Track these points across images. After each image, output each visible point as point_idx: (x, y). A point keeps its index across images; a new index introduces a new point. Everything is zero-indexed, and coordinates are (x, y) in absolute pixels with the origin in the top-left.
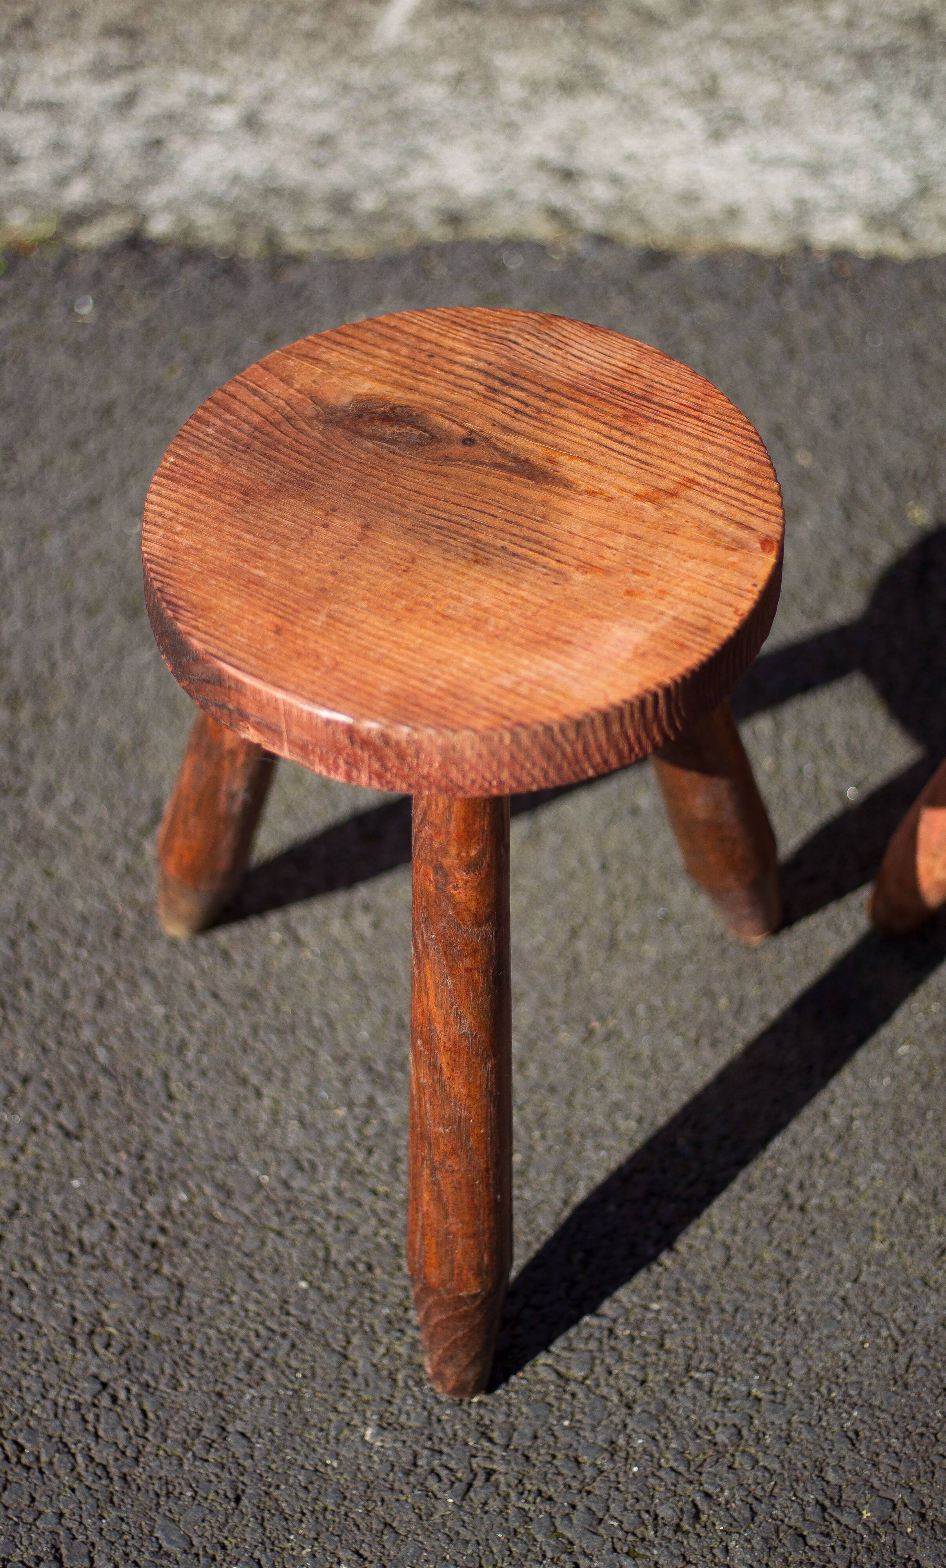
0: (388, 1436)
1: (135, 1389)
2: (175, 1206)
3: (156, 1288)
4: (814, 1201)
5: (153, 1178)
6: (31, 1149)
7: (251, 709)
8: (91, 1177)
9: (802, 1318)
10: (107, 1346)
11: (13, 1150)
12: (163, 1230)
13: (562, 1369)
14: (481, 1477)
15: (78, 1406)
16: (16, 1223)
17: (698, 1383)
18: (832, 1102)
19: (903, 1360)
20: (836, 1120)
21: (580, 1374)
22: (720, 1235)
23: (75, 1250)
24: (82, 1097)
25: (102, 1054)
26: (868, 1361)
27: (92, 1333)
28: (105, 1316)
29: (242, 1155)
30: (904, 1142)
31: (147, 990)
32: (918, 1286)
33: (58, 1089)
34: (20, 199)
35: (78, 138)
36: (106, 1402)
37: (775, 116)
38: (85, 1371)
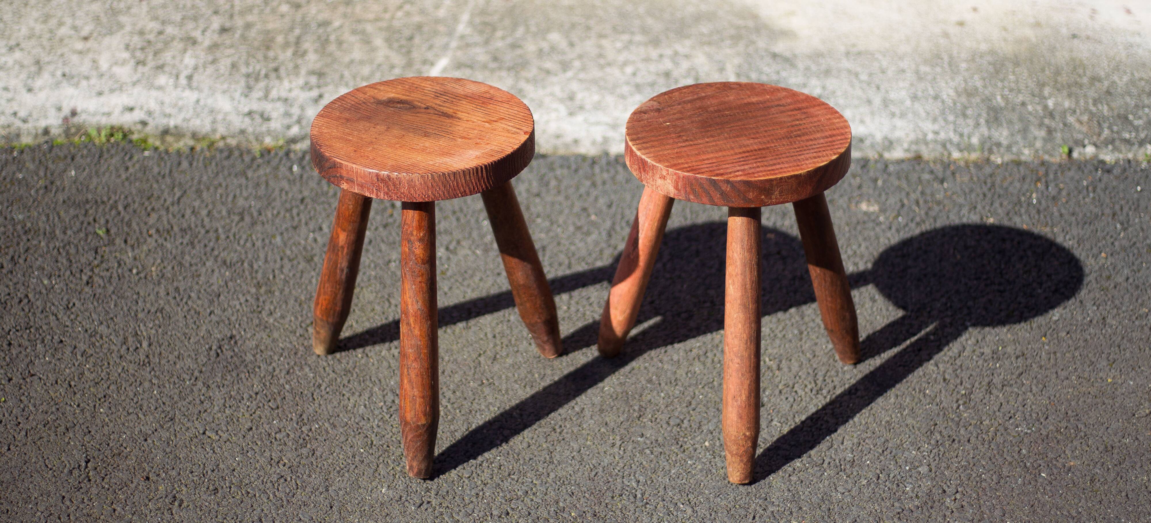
0: (391, 492)
1: (294, 477)
2: (313, 429)
3: (304, 451)
4: (565, 431)
5: (306, 421)
6: (258, 412)
7: (344, 174)
8: (281, 420)
9: (556, 462)
10: (284, 466)
11: (251, 413)
12: (308, 436)
13: (460, 474)
14: (425, 502)
15: (271, 482)
16: (251, 433)
17: (513, 479)
18: (577, 404)
19: (593, 473)
20: (577, 409)
21: (467, 476)
22: (526, 440)
23: (273, 440)
24: (279, 399)
25: (287, 387)
26: (580, 474)
27: (278, 462)
28: (284, 458)
29: (341, 415)
30: (603, 415)
31: (307, 369)
32: (602, 454)
33: (269, 397)
34: (269, 132)
35: (295, 111)
36: (282, 480)
37: (598, 107)
38: (275, 472)
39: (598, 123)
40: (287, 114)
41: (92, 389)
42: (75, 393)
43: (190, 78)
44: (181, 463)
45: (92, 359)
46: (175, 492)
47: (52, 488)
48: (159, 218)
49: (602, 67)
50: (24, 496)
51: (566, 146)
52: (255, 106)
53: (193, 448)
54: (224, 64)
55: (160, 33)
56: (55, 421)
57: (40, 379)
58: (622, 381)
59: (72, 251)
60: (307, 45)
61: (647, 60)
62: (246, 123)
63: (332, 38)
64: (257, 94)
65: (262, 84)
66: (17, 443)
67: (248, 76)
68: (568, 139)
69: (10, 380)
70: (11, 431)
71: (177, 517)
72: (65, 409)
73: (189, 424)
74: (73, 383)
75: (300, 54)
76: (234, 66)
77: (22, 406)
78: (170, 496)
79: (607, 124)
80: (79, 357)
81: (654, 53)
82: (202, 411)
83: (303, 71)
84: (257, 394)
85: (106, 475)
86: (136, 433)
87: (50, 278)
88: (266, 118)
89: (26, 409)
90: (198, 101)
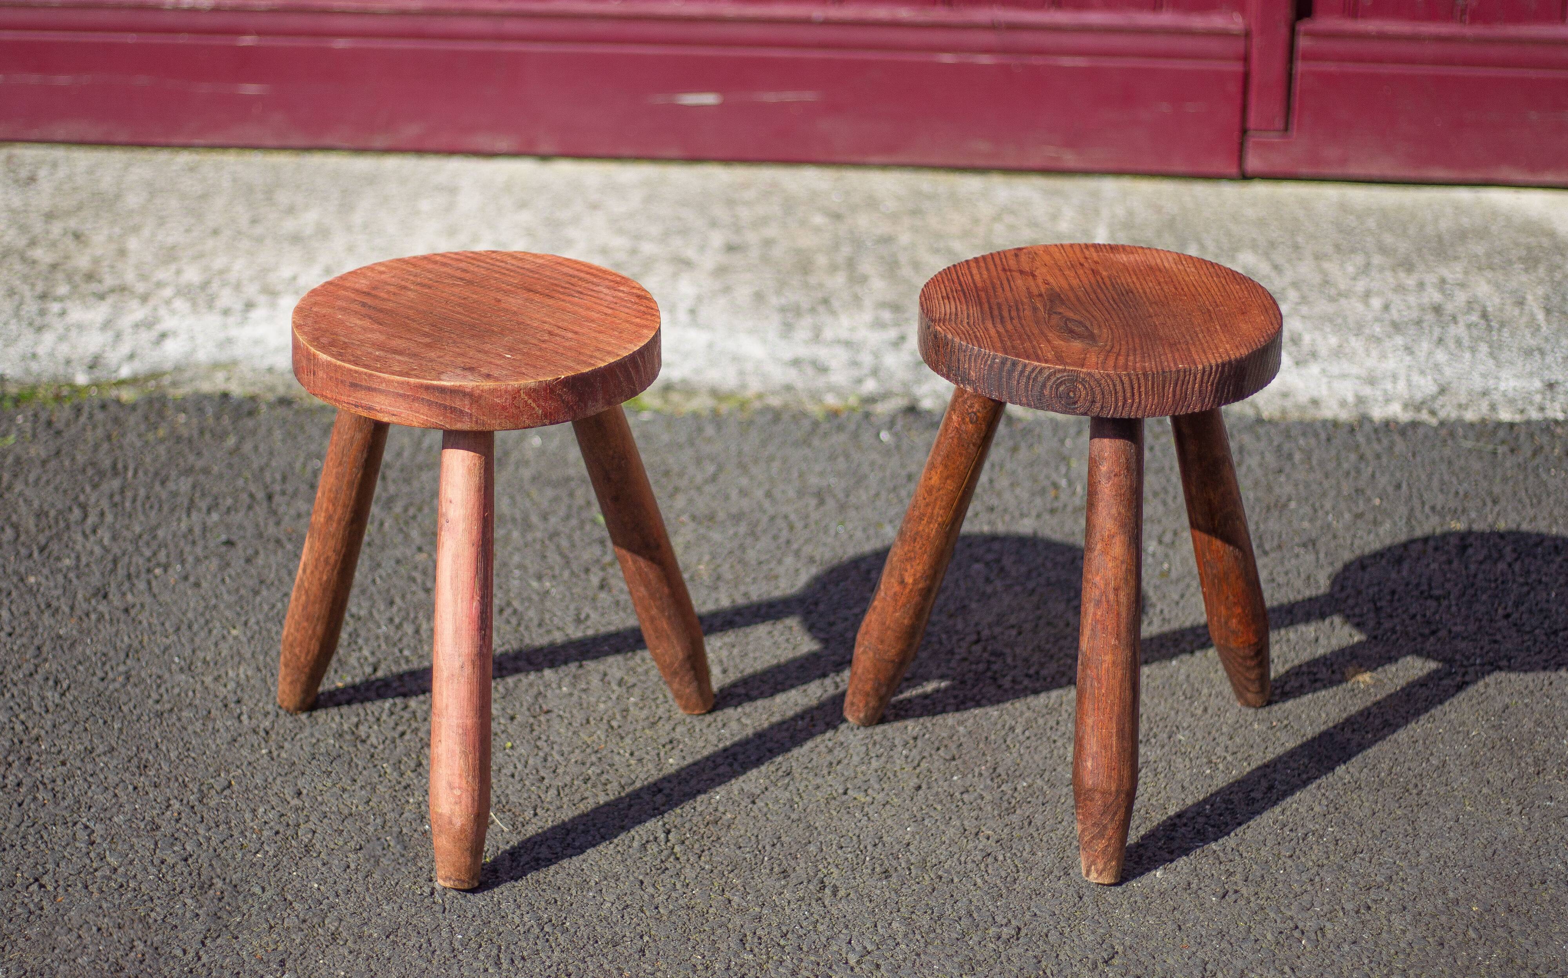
1: (1008, 855)
2: (1019, 787)
3: (1015, 819)
5: (1004, 777)
6: (924, 765)
8: (964, 775)
10: (988, 838)
11: (914, 764)
12: (1014, 797)
15: (974, 861)
16: (920, 792)
17: (1363, 859)
19: (1490, 851)
22: (1366, 804)
23: (960, 804)
25: (961, 729)
26: (1469, 852)
27: (977, 834)
28: (983, 829)
34: (831, 389)
35: (867, 359)
36: (990, 860)
37: (1338, 353)
38: (976, 848)
39: (1344, 376)
40: (855, 364)
41: (647, 731)
42: (622, 738)
43: (692, 312)
44: (819, 834)
45: (637, 691)
46: (820, 875)
47: (619, 869)
48: (691, 501)
49: (1332, 300)
50: (579, 880)
51: (1301, 408)
52: (803, 351)
53: (835, 813)
54: (743, 293)
55: (634, 252)
56: (598, 775)
57: (560, 716)
58: (1496, 723)
59: (564, 543)
60: (867, 266)
61: (1400, 289)
62: (792, 376)
63: (903, 258)
64: (802, 333)
65: (807, 321)
66: (546, 805)
67: (783, 310)
68: (1303, 398)
69: (512, 718)
70: (533, 788)
71: (834, 911)
72: (612, 758)
73: (819, 781)
74: (615, 724)
75: (857, 279)
76: (759, 297)
77: (541, 754)
78: (815, 881)
79: (1358, 378)
80: (615, 687)
81: (1410, 282)
82: (835, 762)
83: (868, 302)
84: (915, 739)
85: (703, 851)
86: (736, 792)
87: (539, 578)
88: (822, 369)
89: (550, 759)
90: (710, 346)
